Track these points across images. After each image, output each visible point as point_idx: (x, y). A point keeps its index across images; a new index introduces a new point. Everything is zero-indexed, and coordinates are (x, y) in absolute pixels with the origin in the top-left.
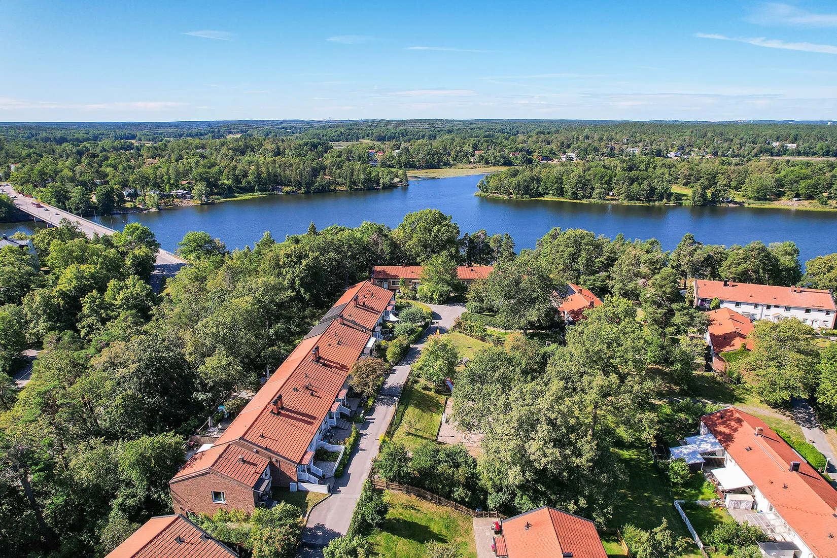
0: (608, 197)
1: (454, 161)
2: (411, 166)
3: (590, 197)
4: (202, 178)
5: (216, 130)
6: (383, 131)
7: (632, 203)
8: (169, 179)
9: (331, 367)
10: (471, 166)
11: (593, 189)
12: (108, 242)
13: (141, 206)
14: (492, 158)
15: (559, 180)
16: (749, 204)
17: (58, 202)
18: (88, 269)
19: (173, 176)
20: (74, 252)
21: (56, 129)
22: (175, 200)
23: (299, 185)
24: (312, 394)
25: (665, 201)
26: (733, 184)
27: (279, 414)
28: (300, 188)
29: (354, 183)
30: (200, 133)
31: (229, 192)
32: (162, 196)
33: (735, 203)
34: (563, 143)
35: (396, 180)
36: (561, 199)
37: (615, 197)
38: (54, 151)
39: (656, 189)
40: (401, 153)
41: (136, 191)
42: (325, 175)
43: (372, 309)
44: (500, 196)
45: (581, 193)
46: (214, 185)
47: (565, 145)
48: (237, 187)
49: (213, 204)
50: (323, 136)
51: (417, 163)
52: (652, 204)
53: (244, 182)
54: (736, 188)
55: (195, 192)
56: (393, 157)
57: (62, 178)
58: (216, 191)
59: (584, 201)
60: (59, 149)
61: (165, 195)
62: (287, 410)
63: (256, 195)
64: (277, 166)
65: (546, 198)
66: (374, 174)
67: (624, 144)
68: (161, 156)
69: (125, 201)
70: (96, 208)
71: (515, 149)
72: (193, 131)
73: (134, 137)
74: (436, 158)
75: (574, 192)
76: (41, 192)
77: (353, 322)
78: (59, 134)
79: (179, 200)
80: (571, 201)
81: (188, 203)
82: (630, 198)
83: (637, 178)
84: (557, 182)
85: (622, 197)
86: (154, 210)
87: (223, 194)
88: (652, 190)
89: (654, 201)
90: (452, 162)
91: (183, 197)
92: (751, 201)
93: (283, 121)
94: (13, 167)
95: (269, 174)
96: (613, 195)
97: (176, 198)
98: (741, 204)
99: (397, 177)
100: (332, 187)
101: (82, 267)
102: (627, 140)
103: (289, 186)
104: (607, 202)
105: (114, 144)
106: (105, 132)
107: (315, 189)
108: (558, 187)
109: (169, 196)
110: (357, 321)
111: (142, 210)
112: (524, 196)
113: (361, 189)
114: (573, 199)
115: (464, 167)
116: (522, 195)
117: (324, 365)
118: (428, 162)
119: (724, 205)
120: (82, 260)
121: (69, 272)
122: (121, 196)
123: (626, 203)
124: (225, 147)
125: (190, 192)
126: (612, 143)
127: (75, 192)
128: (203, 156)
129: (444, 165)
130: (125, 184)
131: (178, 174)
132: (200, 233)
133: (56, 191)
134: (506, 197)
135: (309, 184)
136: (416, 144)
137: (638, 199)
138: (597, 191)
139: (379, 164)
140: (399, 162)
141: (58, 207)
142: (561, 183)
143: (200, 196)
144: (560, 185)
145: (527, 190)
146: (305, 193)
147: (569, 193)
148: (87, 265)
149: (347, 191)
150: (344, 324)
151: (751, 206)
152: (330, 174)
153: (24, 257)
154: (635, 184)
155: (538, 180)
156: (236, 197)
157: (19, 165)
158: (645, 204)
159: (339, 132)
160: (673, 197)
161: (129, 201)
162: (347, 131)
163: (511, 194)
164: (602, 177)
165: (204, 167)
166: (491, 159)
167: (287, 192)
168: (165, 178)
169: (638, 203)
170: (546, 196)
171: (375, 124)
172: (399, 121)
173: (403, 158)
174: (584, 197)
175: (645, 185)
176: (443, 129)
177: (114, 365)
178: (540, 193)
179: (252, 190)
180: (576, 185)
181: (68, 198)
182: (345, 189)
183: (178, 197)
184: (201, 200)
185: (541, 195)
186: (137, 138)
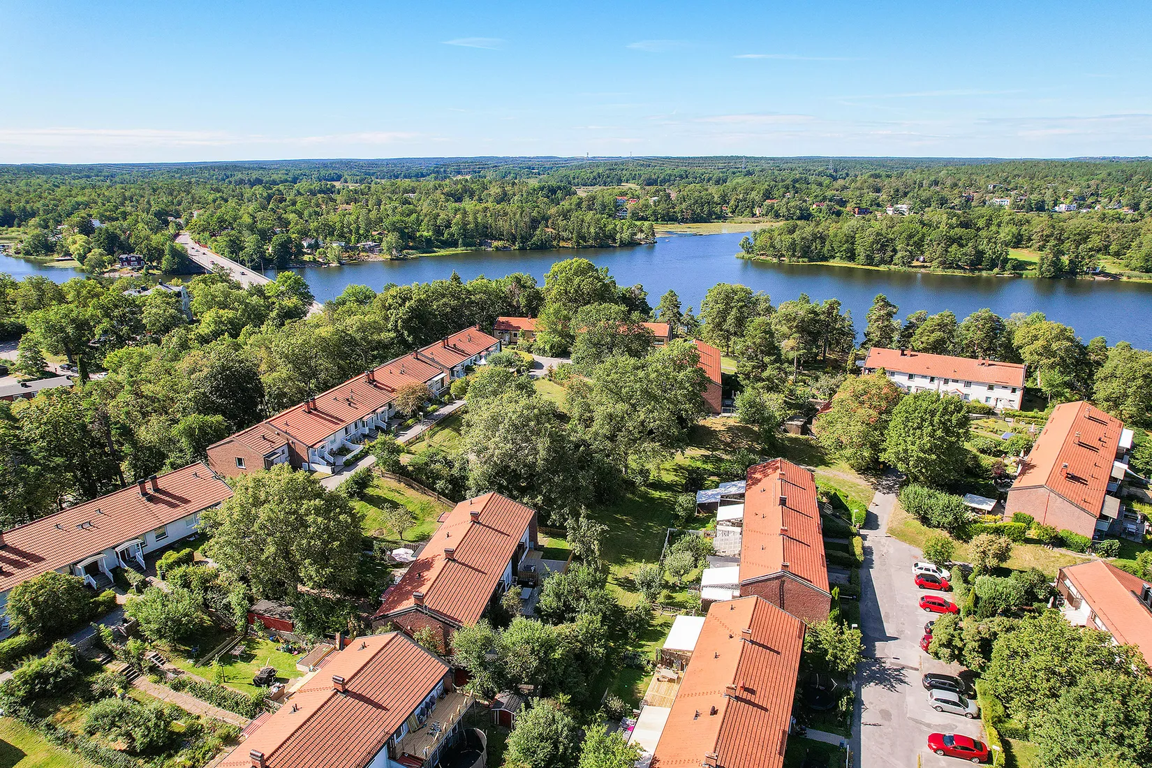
0: (915, 263)
1: (733, 212)
2: (670, 218)
3: (890, 262)
4: (394, 228)
5: (442, 170)
6: (653, 173)
7: (949, 272)
8: (358, 228)
9: (382, 389)
10: (754, 219)
11: (895, 251)
12: (260, 291)
13: (321, 260)
14: (785, 210)
15: (851, 239)
16: (1129, 277)
17: (232, 252)
18: (227, 314)
19: (362, 225)
20: (217, 297)
21: (254, 169)
22: (361, 254)
23: (513, 239)
24: (350, 405)
25: (996, 270)
26: (1113, 248)
27: (310, 412)
28: (514, 244)
29: (584, 238)
30: (422, 174)
31: (428, 245)
32: (346, 249)
33: (1107, 275)
34: (897, 190)
35: (640, 236)
36: (851, 265)
37: (925, 264)
38: (242, 196)
39: (985, 254)
40: (659, 202)
41: (316, 242)
42: (547, 227)
43: (463, 352)
44: (769, 258)
45: (877, 257)
46: (410, 237)
47: (901, 193)
48: (437, 240)
49: (404, 259)
50: (574, 178)
51: (679, 215)
52: (977, 273)
53: (445, 235)
54: (1117, 254)
55: (384, 245)
56: (647, 206)
57: (240, 225)
58: (411, 244)
59: (882, 268)
60: (248, 192)
61: (350, 248)
62: (319, 411)
63: (460, 250)
64: (488, 215)
65: (831, 263)
66: (610, 227)
67: (988, 192)
68: (356, 201)
69: (304, 253)
70: (272, 260)
71: (821, 198)
72: (414, 170)
73: (338, 178)
74: (706, 208)
75: (868, 256)
76: (216, 241)
77: (433, 360)
78: (255, 175)
79: (365, 254)
80: (863, 267)
81: (375, 258)
82: (947, 265)
83: (961, 238)
84: (847, 242)
85: (935, 263)
86: (334, 264)
87: (419, 248)
88: (980, 254)
89: (980, 270)
90: (730, 215)
91: (371, 250)
92: (1137, 273)
93: (533, 158)
94: (196, 213)
95: (477, 224)
96: (924, 261)
97: (363, 251)
98: (1115, 277)
99: (642, 231)
100: (555, 243)
101: (221, 312)
102: (994, 187)
103: (501, 239)
104: (914, 269)
105: (312, 187)
106: (308, 172)
107: (532, 244)
108: (848, 248)
109: (354, 248)
110: (436, 359)
111: (322, 264)
112: (800, 260)
113: (591, 247)
114: (868, 265)
115: (743, 221)
116: (799, 258)
117: (375, 386)
118: (694, 212)
119: (1088, 278)
120: (224, 306)
121: (208, 316)
122: (300, 246)
123: (939, 272)
124: (439, 191)
125: (379, 246)
126: (971, 191)
127: (250, 241)
128: (406, 202)
129: (716, 218)
130: (304, 234)
131: (369, 222)
132: (362, 286)
133: (230, 240)
134: (775, 260)
135: (524, 239)
136: (687, 189)
137: (959, 267)
138: (899, 255)
139: (629, 215)
140: (655, 213)
141: (231, 258)
142: (853, 244)
143: (389, 249)
144: (850, 246)
145: (806, 252)
146: (520, 249)
147: (862, 258)
148: (226, 310)
149: (574, 248)
150: (418, 359)
151: (1133, 280)
152: (554, 226)
153: (170, 300)
154: (955, 246)
155: (823, 239)
156: (435, 252)
157: (202, 211)
158: (968, 274)
159: (595, 174)
160: (1009, 266)
161: (308, 254)
162: (607, 172)
163: (784, 256)
164: (910, 236)
165: (402, 214)
166: (783, 211)
167: (497, 248)
168: (353, 227)
169: (958, 273)
170: (832, 260)
171: (647, 162)
172: (684, 158)
173: (660, 209)
174: (883, 262)
175: (969, 249)
176: (740, 170)
177: (193, 371)
178: (824, 255)
179: (455, 245)
180: (872, 246)
181: (242, 249)
182: (571, 246)
183: (364, 250)
184: (391, 254)
185: (826, 259)
186: (342, 180)
